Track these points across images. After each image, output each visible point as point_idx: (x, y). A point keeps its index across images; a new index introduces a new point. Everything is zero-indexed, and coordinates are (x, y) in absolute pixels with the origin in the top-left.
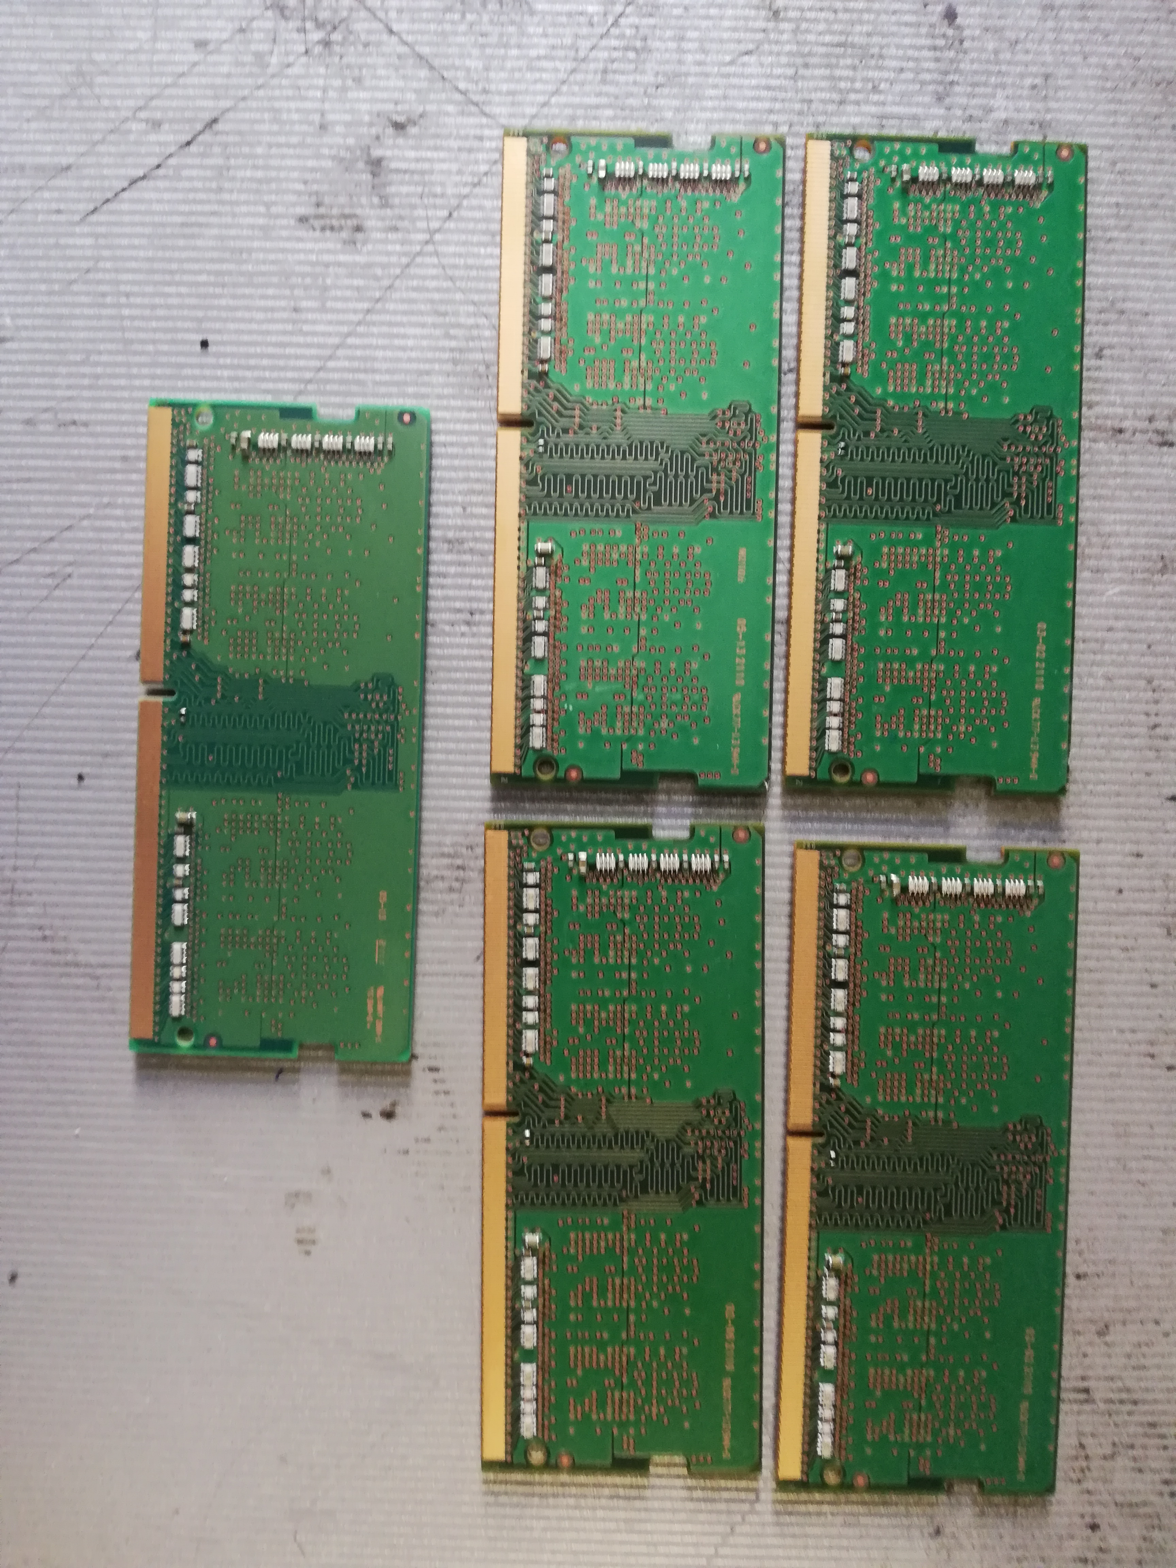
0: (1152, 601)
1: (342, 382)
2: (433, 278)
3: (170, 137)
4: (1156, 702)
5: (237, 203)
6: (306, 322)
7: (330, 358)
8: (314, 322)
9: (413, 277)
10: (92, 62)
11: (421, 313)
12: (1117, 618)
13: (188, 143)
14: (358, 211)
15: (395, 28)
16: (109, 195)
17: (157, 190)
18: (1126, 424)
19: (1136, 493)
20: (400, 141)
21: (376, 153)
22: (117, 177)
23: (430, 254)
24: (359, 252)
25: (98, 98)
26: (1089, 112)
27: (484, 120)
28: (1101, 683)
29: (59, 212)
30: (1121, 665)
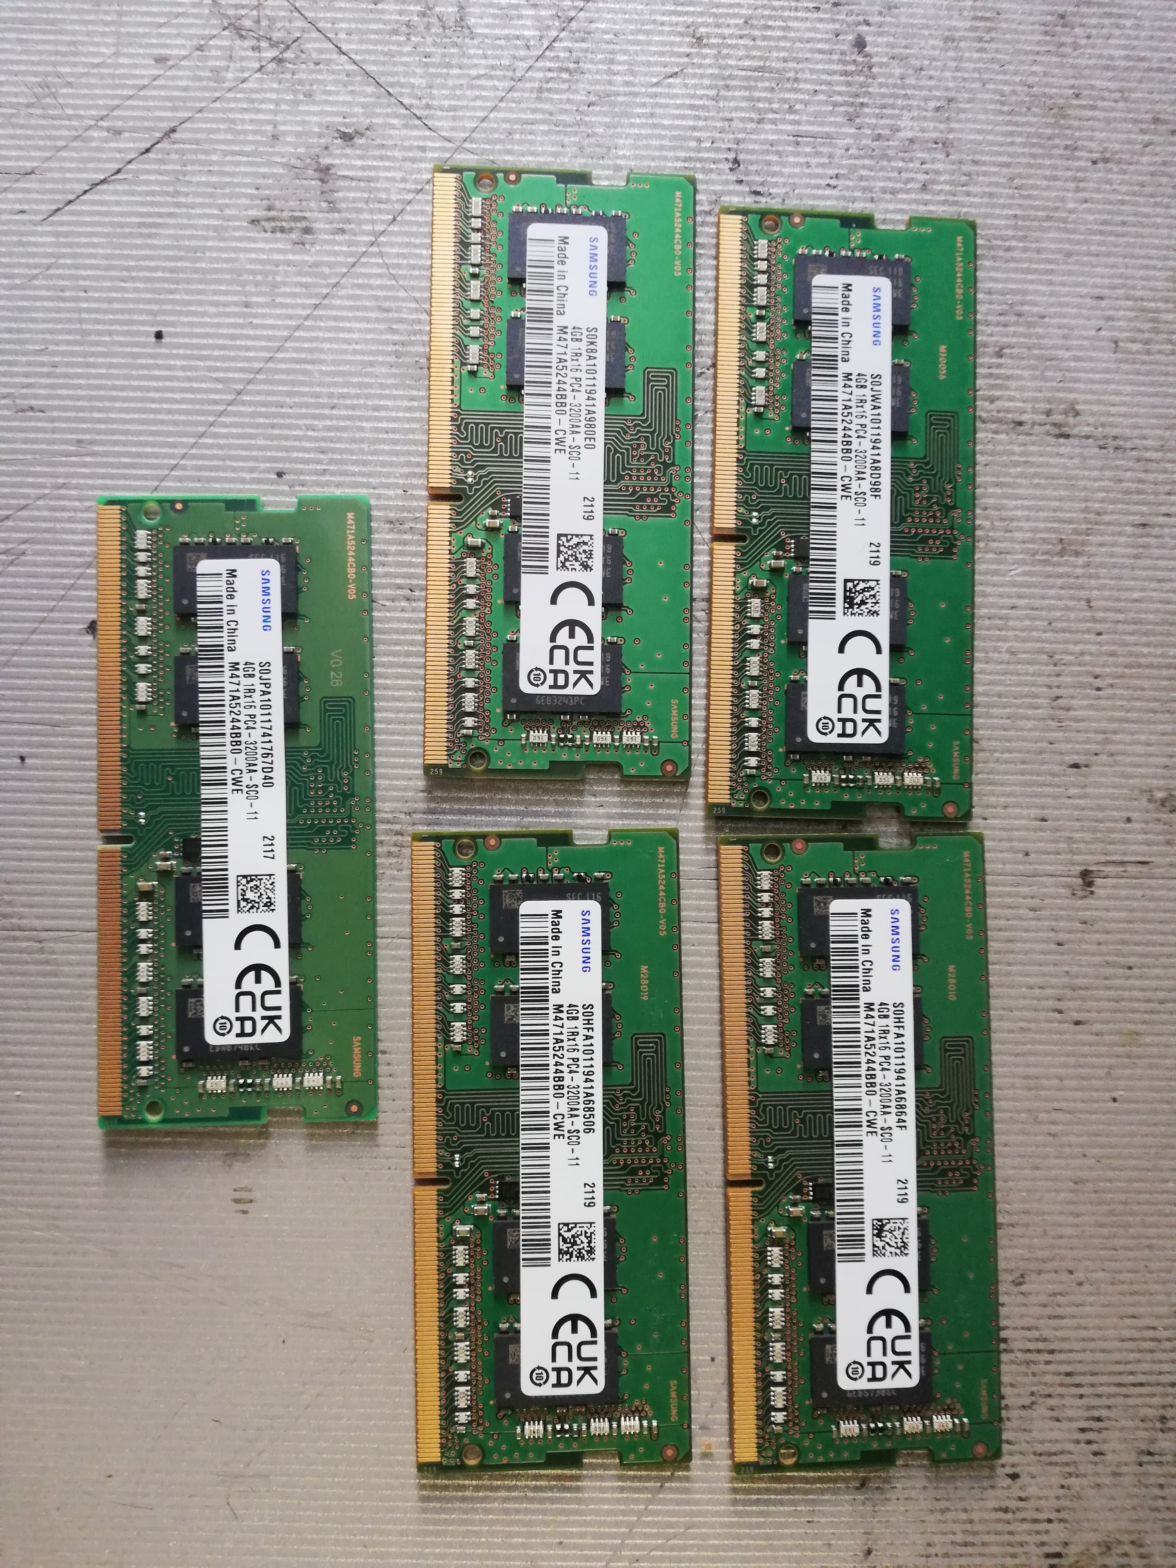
0: (1051, 580)
1: (289, 372)
2: (379, 276)
3: (130, 145)
4: (1058, 675)
5: (192, 206)
6: (256, 316)
7: (279, 349)
8: (264, 316)
9: (359, 275)
10: (58, 75)
11: (366, 309)
12: (1020, 596)
13: (148, 151)
14: (307, 215)
15: (344, 47)
16: (71, 197)
17: (116, 192)
18: (1025, 417)
19: (1036, 481)
20: (348, 151)
21: (325, 161)
22: (79, 181)
23: (375, 255)
24: (307, 252)
25: (62, 107)
26: (989, 132)
27: (428, 133)
28: (1006, 657)
29: (23, 212)
30: (1024, 640)
